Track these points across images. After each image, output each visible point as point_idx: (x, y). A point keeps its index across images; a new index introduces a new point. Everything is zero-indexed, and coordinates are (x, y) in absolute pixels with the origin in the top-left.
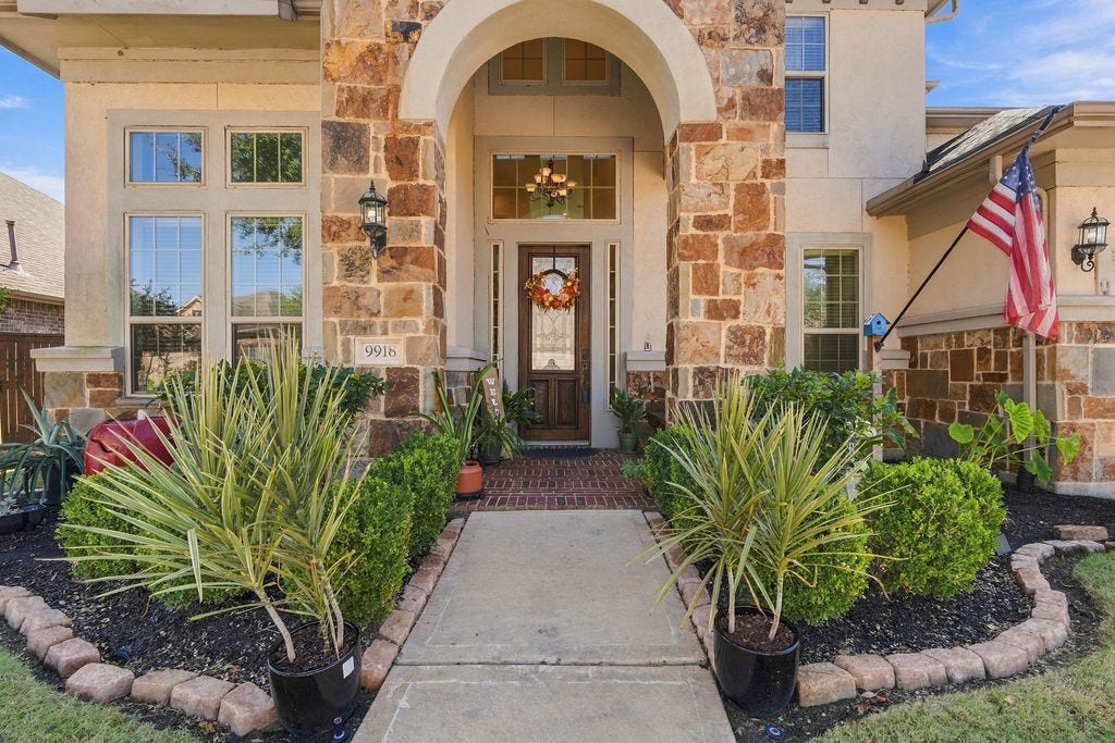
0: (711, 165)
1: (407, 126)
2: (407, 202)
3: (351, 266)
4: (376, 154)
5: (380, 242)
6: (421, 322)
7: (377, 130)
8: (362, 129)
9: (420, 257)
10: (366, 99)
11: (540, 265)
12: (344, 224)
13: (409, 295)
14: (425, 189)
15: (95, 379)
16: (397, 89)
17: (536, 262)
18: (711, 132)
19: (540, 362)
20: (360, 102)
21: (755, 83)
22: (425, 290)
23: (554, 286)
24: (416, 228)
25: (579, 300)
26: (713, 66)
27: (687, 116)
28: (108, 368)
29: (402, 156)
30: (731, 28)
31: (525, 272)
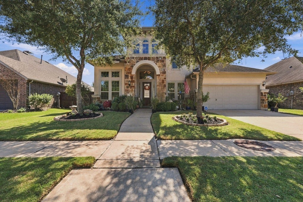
0: (159, 78)
1: (132, 75)
2: (132, 81)
3: (127, 87)
4: (129, 77)
5: (130, 85)
6: (133, 92)
7: (129, 75)
8: (128, 75)
9: (134, 86)
10: (129, 72)
11: (145, 85)
12: (127, 84)
13: (132, 90)
14: (134, 80)
15: (98, 98)
16: (131, 72)
17: (145, 84)
18: (159, 75)
19: (145, 97)
20: (128, 73)
21: (163, 71)
22: (134, 89)
23: (147, 87)
24: (133, 84)
25: (150, 89)
26: (159, 69)
27: (157, 74)
28: (99, 97)
29: (132, 78)
30: (161, 66)
31: (143, 85)
